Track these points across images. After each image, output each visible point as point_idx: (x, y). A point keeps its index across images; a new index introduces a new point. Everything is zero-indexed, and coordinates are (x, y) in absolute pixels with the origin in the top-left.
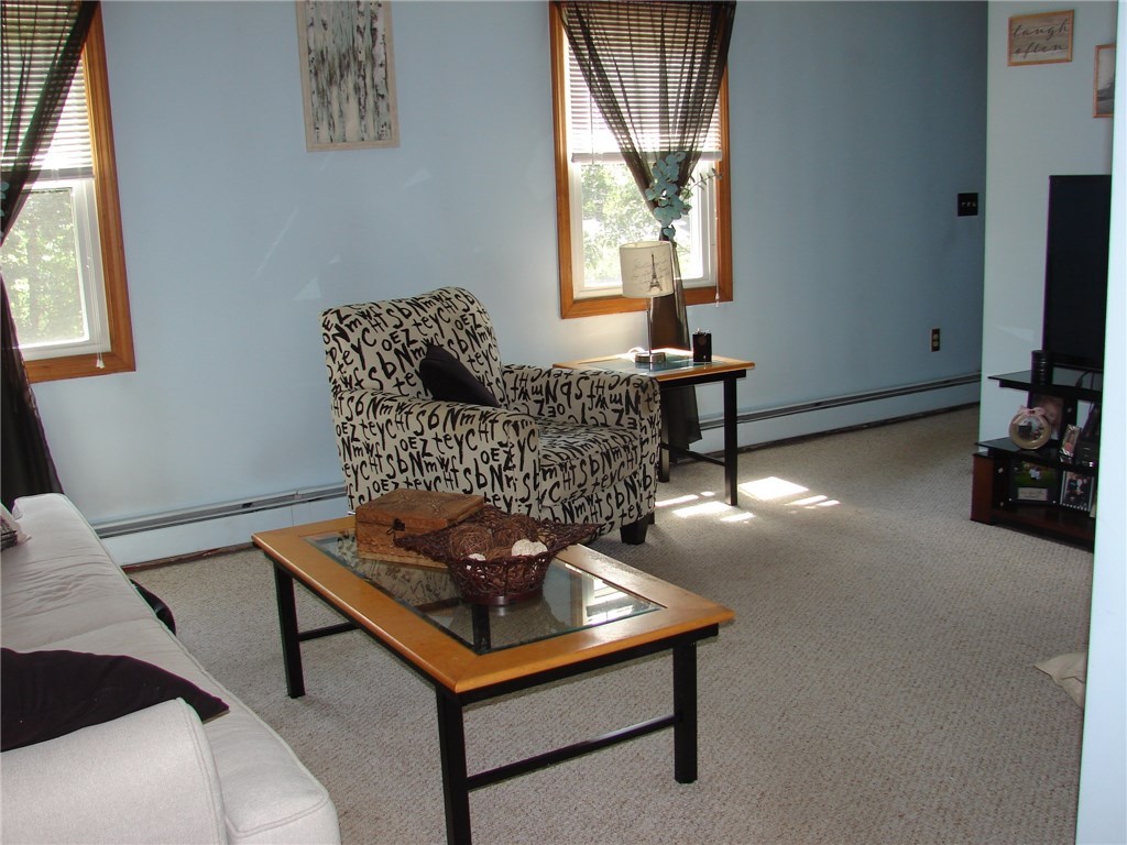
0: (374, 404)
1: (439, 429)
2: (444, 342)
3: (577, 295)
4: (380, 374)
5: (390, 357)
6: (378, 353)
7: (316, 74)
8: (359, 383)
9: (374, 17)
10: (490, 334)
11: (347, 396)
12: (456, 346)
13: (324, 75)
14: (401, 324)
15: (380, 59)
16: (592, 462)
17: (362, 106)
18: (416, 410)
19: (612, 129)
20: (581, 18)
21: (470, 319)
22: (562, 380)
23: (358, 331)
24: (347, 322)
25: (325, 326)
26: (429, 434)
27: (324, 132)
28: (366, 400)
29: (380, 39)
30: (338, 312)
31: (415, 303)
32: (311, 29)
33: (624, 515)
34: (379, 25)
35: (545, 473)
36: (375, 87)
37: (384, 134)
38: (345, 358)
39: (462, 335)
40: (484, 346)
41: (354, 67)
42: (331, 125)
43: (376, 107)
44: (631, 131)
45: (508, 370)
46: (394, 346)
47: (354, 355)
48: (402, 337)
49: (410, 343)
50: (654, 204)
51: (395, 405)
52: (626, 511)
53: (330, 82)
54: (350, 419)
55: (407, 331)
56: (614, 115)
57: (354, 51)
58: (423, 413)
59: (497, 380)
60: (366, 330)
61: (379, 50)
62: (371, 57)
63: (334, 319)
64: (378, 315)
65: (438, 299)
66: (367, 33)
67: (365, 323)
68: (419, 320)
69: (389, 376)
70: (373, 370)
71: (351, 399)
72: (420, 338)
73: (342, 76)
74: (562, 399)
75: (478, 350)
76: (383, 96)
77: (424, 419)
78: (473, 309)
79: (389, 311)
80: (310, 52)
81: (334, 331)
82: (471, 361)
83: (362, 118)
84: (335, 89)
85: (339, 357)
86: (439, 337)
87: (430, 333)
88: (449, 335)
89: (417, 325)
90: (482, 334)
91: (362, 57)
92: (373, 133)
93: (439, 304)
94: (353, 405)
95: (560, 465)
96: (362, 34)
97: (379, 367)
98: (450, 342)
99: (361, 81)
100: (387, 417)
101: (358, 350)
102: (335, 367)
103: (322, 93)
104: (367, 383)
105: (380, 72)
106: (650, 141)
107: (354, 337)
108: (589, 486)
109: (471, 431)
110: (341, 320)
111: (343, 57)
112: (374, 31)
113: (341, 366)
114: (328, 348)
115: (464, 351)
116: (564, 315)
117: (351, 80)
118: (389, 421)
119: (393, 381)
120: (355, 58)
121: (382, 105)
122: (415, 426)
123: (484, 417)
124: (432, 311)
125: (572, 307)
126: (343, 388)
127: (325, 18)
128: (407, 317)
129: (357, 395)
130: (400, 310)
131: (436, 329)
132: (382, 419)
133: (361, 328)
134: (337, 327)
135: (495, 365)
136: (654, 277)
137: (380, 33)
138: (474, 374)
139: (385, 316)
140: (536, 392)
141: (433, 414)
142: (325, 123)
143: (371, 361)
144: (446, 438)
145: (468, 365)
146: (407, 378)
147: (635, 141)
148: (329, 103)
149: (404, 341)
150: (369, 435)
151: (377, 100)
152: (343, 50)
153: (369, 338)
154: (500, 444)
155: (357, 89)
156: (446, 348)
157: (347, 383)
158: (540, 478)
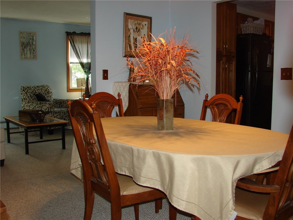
0: (28, 102)
1: (38, 106)
2: (42, 93)
3: (71, 88)
4: (30, 98)
5: (32, 95)
6: (30, 94)
7: (22, 46)
8: (26, 99)
9: (33, 37)
10: (52, 93)
11: (24, 101)
12: (44, 94)
13: (24, 46)
14: (35, 89)
15: (34, 44)
16: (65, 112)
17: (30, 52)
18: (35, 103)
19: (78, 58)
20: (72, 39)
21: (48, 90)
22: (63, 101)
23: (26, 90)
24: (25, 88)
25: (21, 89)
26: (37, 106)
27: (23, 56)
28: (27, 102)
29: (34, 41)
30: (23, 87)
31: (38, 87)
32: (22, 38)
33: (65, 116)
34: (34, 38)
35: (55, 113)
36: (33, 49)
37: (35, 57)
38: (24, 95)
39: (46, 92)
40: (50, 95)
41: (29, 45)
42: (25, 55)
43: (33, 52)
44: (81, 59)
45: (55, 99)
46: (33, 93)
47: (25, 94)
48: (34, 92)
49: (36, 93)
50: (85, 72)
51: (31, 102)
52: (66, 116)
53: (25, 47)
54: (24, 105)
55: (35, 91)
56: (78, 56)
57: (29, 42)
58: (36, 103)
59: (52, 101)
60: (28, 90)
61: (34, 43)
62: (33, 44)
63: (22, 88)
64: (31, 88)
65: (42, 86)
66: (32, 39)
67: (28, 89)
68: (38, 89)
69: (31, 98)
70: (29, 97)
71: (25, 101)
72: (38, 92)
73: (27, 47)
74: (63, 104)
75: (49, 95)
76: (34, 51)
77: (36, 104)
78: (49, 88)
79: (32, 87)
80: (21, 42)
81: (22, 90)
82: (47, 97)
83: (30, 54)
84: (26, 49)
85: (23, 94)
86: (41, 92)
87: (40, 92)
88: (43, 92)
89: (37, 90)
90: (50, 93)
91: (31, 44)
92: (32, 57)
93: (42, 87)
94: (25, 102)
95: (58, 112)
96: (31, 40)
97: (30, 96)
98: (43, 93)
99: (30, 48)
100: (30, 104)
101: (26, 93)
102: (22, 96)
103: (23, 49)
104: (28, 99)
105: (34, 46)
106: (85, 61)
107: (26, 91)
108: (64, 116)
109: (43, 106)
110: (24, 88)
111: (27, 43)
112: (33, 39)
113: (23, 96)
114: (21, 93)
115: (46, 95)
116: (68, 91)
117: (28, 47)
118: (30, 105)
119: (32, 99)
120: (30, 44)
121: (34, 52)
122: (34, 105)
123: (45, 103)
124: (41, 88)
125: (69, 90)
126: (24, 100)
127: (24, 36)
128: (36, 88)
129: (26, 101)
130: (35, 87)
131: (41, 91)
132: (29, 104)
133: (27, 90)
134: (23, 89)
135: (52, 98)
136: (82, 84)
137: (34, 39)
138: (48, 99)
139: (32, 88)
140: (59, 103)
141: (37, 103)
142: (24, 55)
143: (29, 95)
144: (39, 107)
145: (46, 98)
146: (35, 98)
147: (82, 60)
148: (24, 51)
149: (35, 92)
150: (27, 107)
151: (33, 51)
152: (27, 42)
153: (28, 91)
154: (47, 107)
155: (30, 49)
156: (43, 94)
157: (24, 99)
158: (54, 114)
